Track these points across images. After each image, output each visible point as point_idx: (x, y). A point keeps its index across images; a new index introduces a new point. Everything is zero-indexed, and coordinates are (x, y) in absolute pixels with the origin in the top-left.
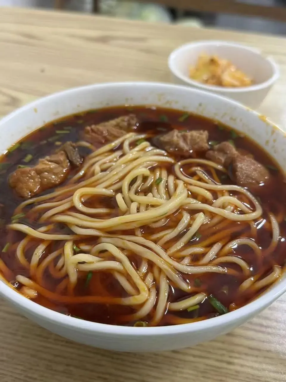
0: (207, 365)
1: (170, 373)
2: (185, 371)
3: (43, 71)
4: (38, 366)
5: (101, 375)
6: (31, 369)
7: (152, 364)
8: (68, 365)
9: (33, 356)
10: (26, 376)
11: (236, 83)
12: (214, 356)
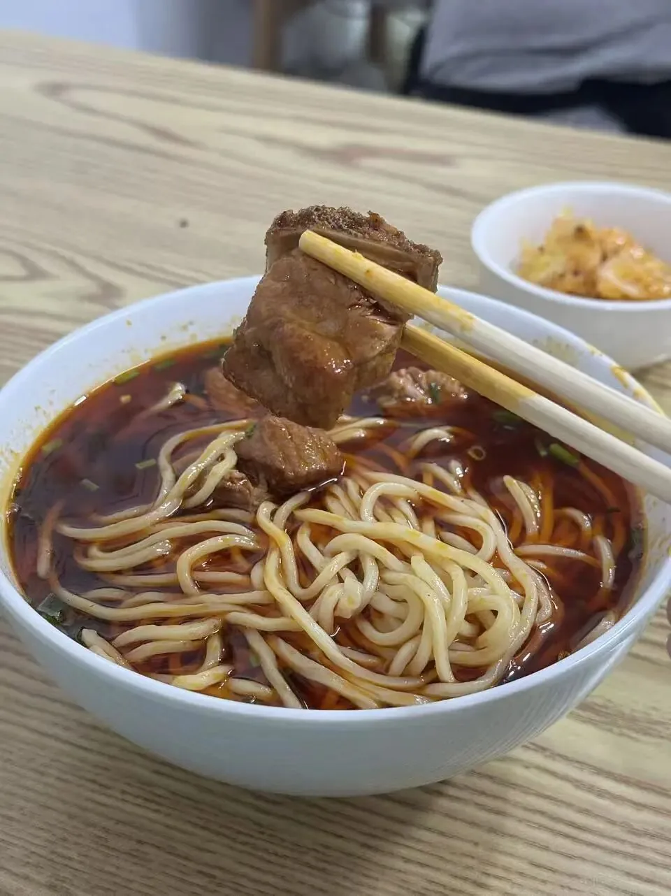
0: (431, 882)
1: (348, 884)
2: (380, 885)
3: (184, 224)
4: (80, 836)
5: (205, 869)
6: (65, 840)
7: (313, 863)
8: (140, 842)
9: (71, 817)
10: (53, 852)
11: (632, 290)
12: (449, 867)
